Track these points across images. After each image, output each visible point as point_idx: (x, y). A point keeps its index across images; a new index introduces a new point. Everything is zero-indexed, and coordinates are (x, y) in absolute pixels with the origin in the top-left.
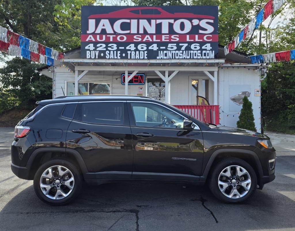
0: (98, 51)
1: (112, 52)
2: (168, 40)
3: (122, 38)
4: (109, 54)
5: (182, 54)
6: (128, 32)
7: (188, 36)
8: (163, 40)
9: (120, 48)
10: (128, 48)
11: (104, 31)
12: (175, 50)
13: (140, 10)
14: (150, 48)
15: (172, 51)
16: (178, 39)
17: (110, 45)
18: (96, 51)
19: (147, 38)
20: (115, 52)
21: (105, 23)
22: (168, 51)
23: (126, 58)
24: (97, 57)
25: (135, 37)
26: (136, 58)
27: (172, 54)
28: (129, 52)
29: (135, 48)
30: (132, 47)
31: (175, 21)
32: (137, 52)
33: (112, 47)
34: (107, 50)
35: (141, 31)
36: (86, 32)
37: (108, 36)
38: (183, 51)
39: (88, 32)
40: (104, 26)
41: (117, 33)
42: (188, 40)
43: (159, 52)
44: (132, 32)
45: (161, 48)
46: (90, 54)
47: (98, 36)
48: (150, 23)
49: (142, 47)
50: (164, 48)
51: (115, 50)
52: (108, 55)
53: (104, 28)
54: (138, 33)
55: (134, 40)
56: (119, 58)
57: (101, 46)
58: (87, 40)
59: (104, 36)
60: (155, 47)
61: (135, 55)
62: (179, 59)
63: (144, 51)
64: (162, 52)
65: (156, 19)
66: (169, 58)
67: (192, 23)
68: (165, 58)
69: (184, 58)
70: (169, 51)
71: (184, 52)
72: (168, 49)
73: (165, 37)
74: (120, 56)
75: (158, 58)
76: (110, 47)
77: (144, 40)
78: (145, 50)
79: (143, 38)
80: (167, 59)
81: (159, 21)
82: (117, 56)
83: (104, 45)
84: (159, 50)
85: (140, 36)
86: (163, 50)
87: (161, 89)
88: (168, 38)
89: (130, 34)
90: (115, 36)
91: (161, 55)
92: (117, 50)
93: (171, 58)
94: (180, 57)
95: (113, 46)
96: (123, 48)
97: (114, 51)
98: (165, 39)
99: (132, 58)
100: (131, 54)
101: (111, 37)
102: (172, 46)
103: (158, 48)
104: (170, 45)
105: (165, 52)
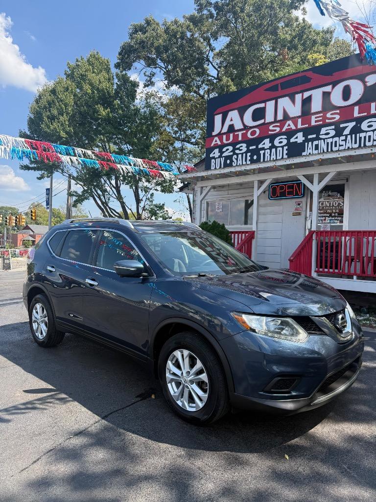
0: (224, 158)
1: (240, 156)
2: (321, 123)
3: (253, 133)
4: (237, 159)
5: (344, 142)
6: (262, 121)
7: (356, 109)
8: (313, 123)
9: (251, 148)
10: (260, 146)
11: (231, 128)
12: (333, 137)
13: (279, 85)
14: (292, 140)
15: (327, 138)
16: (337, 117)
17: (238, 146)
18: (221, 158)
19: (289, 125)
20: (244, 155)
21: (234, 116)
22: (320, 141)
23: (258, 161)
24: (222, 167)
25: (271, 128)
26: (272, 159)
27: (328, 143)
28: (262, 152)
29: (270, 144)
30: (267, 143)
31: (333, 88)
32: (274, 150)
33: (241, 148)
34: (235, 154)
35: (280, 117)
36: (212, 133)
37: (236, 134)
38: (346, 136)
39: (214, 134)
40: (231, 120)
41: (248, 126)
42: (356, 114)
43: (306, 143)
44: (267, 121)
45: (310, 137)
46: (215, 164)
47: (224, 137)
48: (293, 101)
49: (281, 140)
50: (314, 136)
51: (244, 153)
52: (235, 161)
53: (231, 123)
54: (276, 121)
55: (270, 133)
56: (249, 162)
57: (228, 149)
58: (212, 145)
59: (231, 135)
60: (300, 138)
61: (270, 155)
62: (339, 150)
63: (282, 147)
64: (310, 143)
65: (302, 92)
66: (322, 152)
67: (364, 83)
68: (316, 152)
69: (349, 147)
70: (322, 140)
71: (349, 137)
72: (321, 137)
73: (316, 118)
74: (249, 160)
75: (304, 154)
76: (238, 149)
77: (284, 130)
78: (285, 146)
79: (281, 127)
80: (319, 154)
81: (306, 94)
82: (246, 161)
83: (231, 148)
84: (307, 140)
85: (279, 124)
86: (312, 140)
87: (333, 203)
88: (321, 118)
89: (264, 124)
90: (245, 132)
91: (309, 148)
92: (246, 153)
93: (325, 151)
94: (341, 148)
95: (242, 146)
96: (254, 147)
97: (242, 154)
98: (316, 122)
99: (266, 160)
100: (264, 154)
101: (240, 133)
102: (328, 131)
103: (304, 139)
104: (323, 131)
105: (315, 143)
